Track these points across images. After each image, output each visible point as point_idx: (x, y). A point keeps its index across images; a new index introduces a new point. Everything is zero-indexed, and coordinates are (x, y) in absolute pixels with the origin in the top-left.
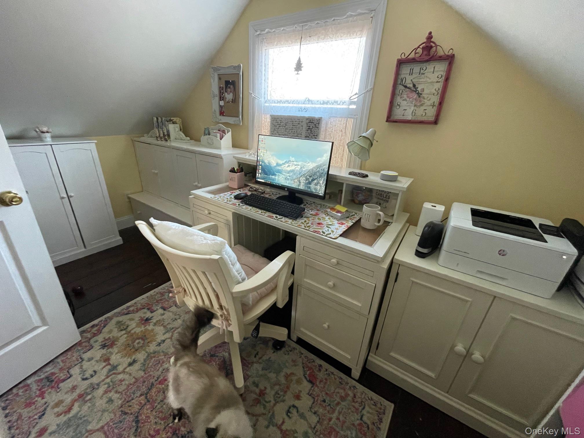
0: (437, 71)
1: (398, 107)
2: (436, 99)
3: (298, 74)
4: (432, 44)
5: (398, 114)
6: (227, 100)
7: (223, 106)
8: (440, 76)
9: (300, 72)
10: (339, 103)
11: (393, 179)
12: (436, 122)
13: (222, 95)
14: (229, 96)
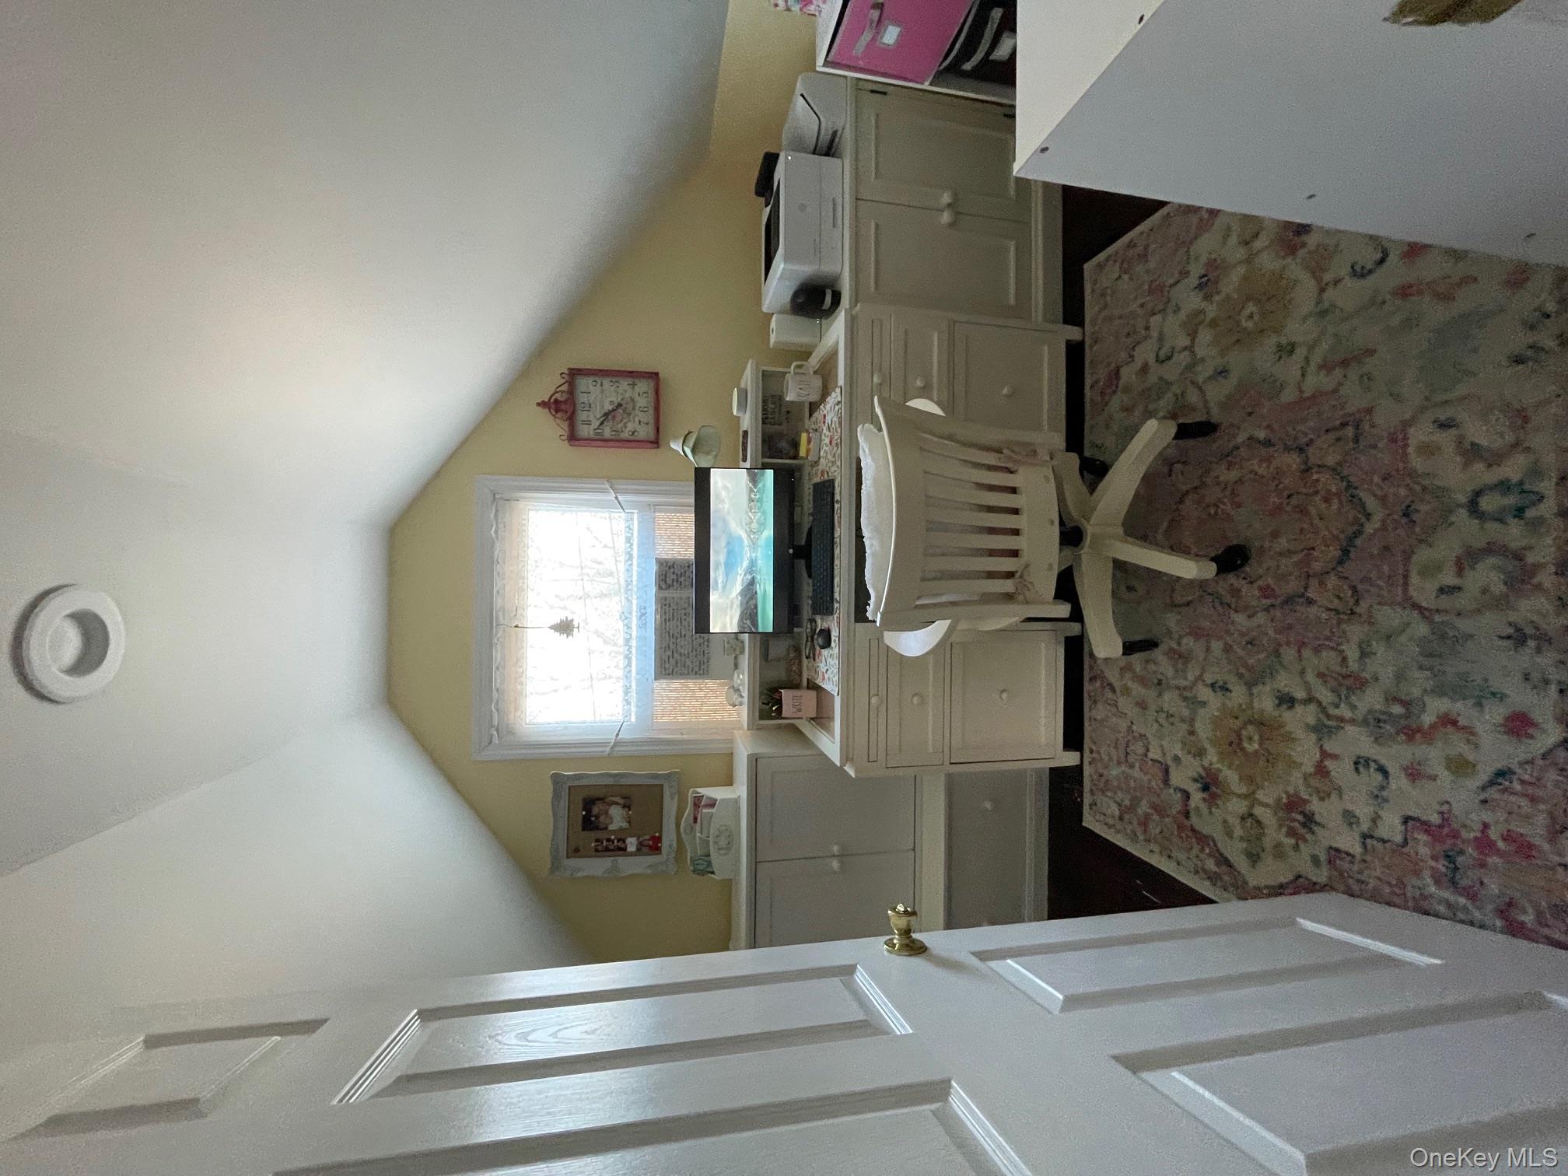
0: (588, 387)
1: (636, 434)
2: (624, 384)
3: (578, 628)
4: (552, 400)
5: (645, 432)
6: (625, 825)
7: (638, 839)
8: (594, 383)
9: (575, 624)
10: (630, 535)
11: (743, 395)
12: (654, 376)
13: (613, 842)
14: (617, 818)
